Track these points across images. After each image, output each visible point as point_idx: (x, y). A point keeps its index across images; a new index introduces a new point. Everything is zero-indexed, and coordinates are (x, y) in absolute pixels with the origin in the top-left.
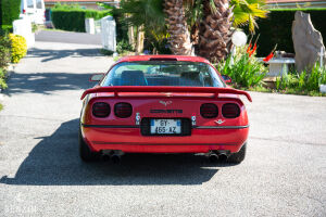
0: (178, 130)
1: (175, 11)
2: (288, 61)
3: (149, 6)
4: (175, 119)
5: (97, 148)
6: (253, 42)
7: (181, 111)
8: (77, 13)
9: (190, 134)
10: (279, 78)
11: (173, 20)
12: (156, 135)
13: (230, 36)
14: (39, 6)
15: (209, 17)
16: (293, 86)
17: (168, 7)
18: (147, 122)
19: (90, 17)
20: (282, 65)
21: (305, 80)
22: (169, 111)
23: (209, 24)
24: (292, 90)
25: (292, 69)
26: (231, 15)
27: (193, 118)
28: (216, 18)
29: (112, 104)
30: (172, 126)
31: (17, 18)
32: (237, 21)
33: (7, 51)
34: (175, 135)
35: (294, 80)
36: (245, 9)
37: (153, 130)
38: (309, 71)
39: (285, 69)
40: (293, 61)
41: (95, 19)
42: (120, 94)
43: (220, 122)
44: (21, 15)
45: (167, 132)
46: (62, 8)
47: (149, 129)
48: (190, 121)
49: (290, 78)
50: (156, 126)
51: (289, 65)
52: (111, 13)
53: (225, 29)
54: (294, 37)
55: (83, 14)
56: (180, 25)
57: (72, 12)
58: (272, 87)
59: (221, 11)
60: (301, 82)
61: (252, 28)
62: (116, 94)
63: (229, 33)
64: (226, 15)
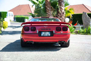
0: (49, 35)
1: (49, 12)
2: (81, 26)
3: (42, 11)
4: (48, 31)
5: (26, 41)
6: (71, 21)
7: (50, 29)
8: (22, 18)
9: (53, 36)
10: (79, 30)
11: (49, 15)
12: (43, 36)
13: (65, 19)
14: (12, 16)
15: (59, 14)
16: (83, 32)
17: (47, 11)
18: (40, 32)
19: (26, 18)
20: (80, 27)
21: (86, 31)
22: (47, 29)
23: (59, 16)
24: (83, 34)
25: (82, 28)
26: (65, 13)
27: (54, 31)
28: (60, 14)
29: (30, 27)
30: (48, 34)
31: (6, 17)
32: (66, 15)
33: (2, 22)
34: (49, 36)
35: (83, 31)
36: (69, 12)
37: (42, 35)
38: (87, 28)
39: (80, 28)
40: (83, 26)
41: (28, 19)
42: (32, 25)
43: (62, 32)
44: (7, 17)
45: (46, 35)
46: (18, 16)
47: (41, 35)
48: (53, 32)
49: (82, 30)
50: (43, 34)
51: (82, 27)
52: (32, 15)
53: (63, 17)
54: (83, 19)
55: (24, 18)
56: (51, 16)
57: (21, 18)
58: (77, 33)
59: (62, 12)
60: (85, 31)
61: (71, 17)
62: (31, 24)
63: (64, 18)
64: (63, 13)
